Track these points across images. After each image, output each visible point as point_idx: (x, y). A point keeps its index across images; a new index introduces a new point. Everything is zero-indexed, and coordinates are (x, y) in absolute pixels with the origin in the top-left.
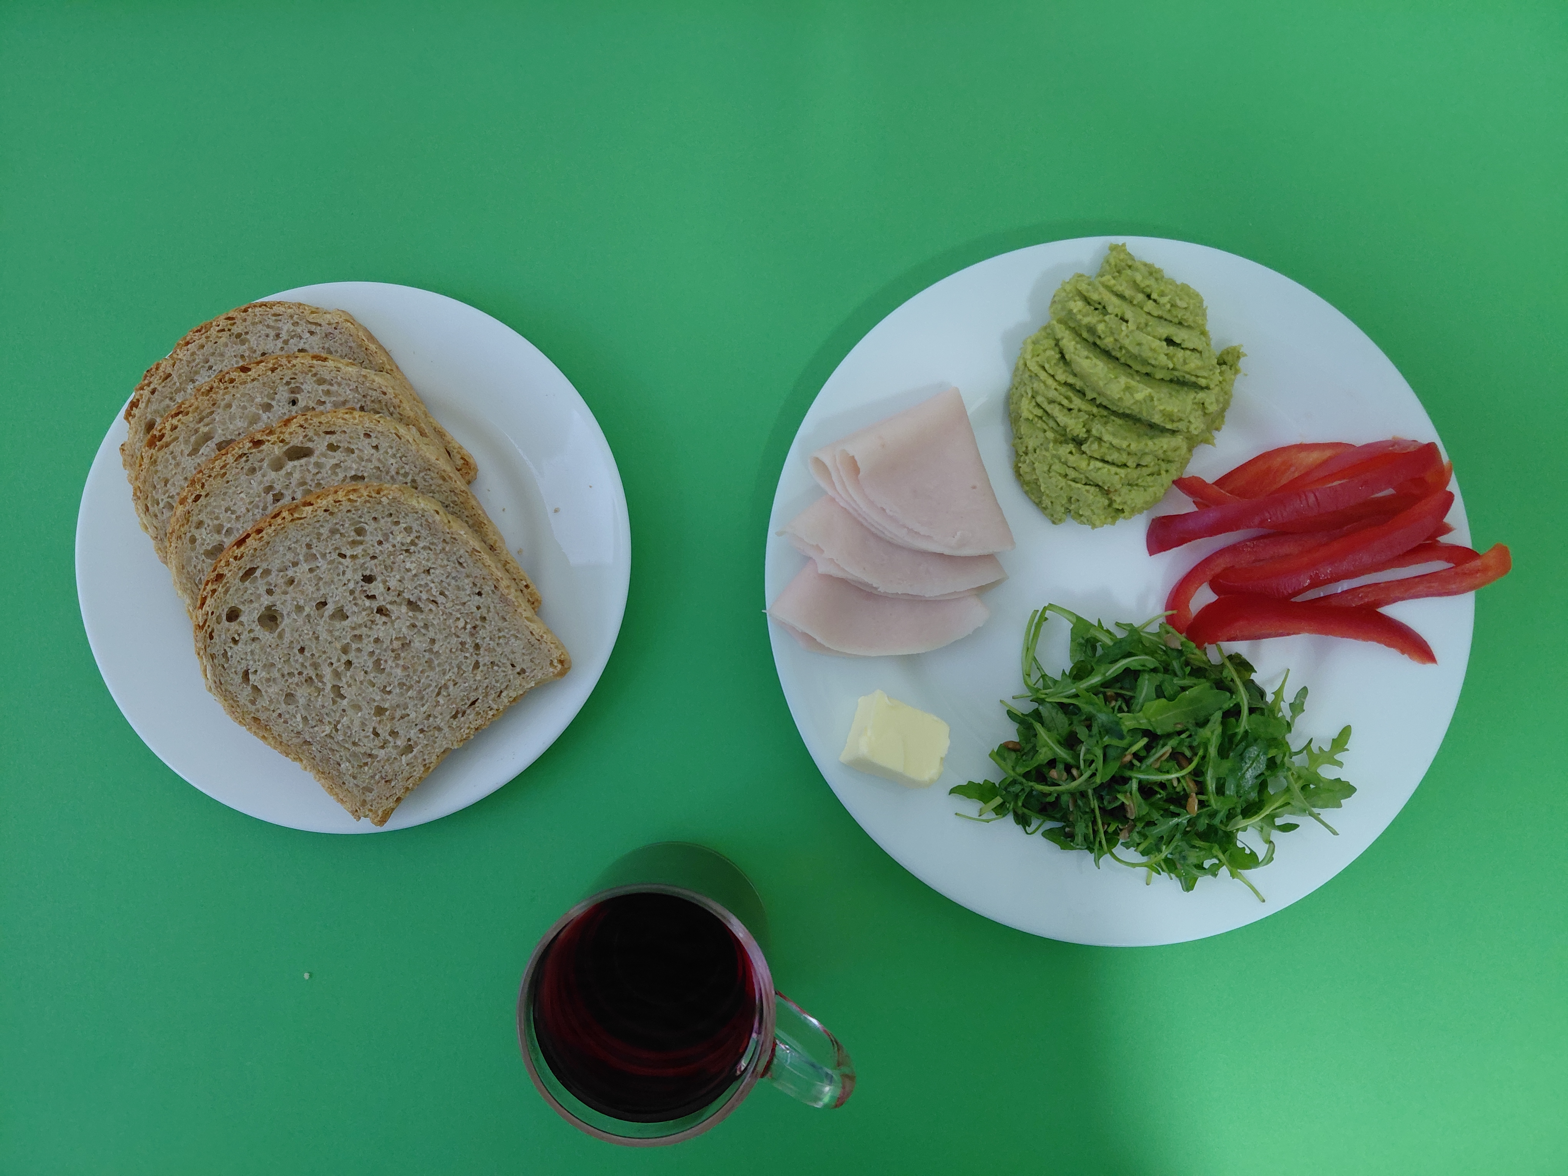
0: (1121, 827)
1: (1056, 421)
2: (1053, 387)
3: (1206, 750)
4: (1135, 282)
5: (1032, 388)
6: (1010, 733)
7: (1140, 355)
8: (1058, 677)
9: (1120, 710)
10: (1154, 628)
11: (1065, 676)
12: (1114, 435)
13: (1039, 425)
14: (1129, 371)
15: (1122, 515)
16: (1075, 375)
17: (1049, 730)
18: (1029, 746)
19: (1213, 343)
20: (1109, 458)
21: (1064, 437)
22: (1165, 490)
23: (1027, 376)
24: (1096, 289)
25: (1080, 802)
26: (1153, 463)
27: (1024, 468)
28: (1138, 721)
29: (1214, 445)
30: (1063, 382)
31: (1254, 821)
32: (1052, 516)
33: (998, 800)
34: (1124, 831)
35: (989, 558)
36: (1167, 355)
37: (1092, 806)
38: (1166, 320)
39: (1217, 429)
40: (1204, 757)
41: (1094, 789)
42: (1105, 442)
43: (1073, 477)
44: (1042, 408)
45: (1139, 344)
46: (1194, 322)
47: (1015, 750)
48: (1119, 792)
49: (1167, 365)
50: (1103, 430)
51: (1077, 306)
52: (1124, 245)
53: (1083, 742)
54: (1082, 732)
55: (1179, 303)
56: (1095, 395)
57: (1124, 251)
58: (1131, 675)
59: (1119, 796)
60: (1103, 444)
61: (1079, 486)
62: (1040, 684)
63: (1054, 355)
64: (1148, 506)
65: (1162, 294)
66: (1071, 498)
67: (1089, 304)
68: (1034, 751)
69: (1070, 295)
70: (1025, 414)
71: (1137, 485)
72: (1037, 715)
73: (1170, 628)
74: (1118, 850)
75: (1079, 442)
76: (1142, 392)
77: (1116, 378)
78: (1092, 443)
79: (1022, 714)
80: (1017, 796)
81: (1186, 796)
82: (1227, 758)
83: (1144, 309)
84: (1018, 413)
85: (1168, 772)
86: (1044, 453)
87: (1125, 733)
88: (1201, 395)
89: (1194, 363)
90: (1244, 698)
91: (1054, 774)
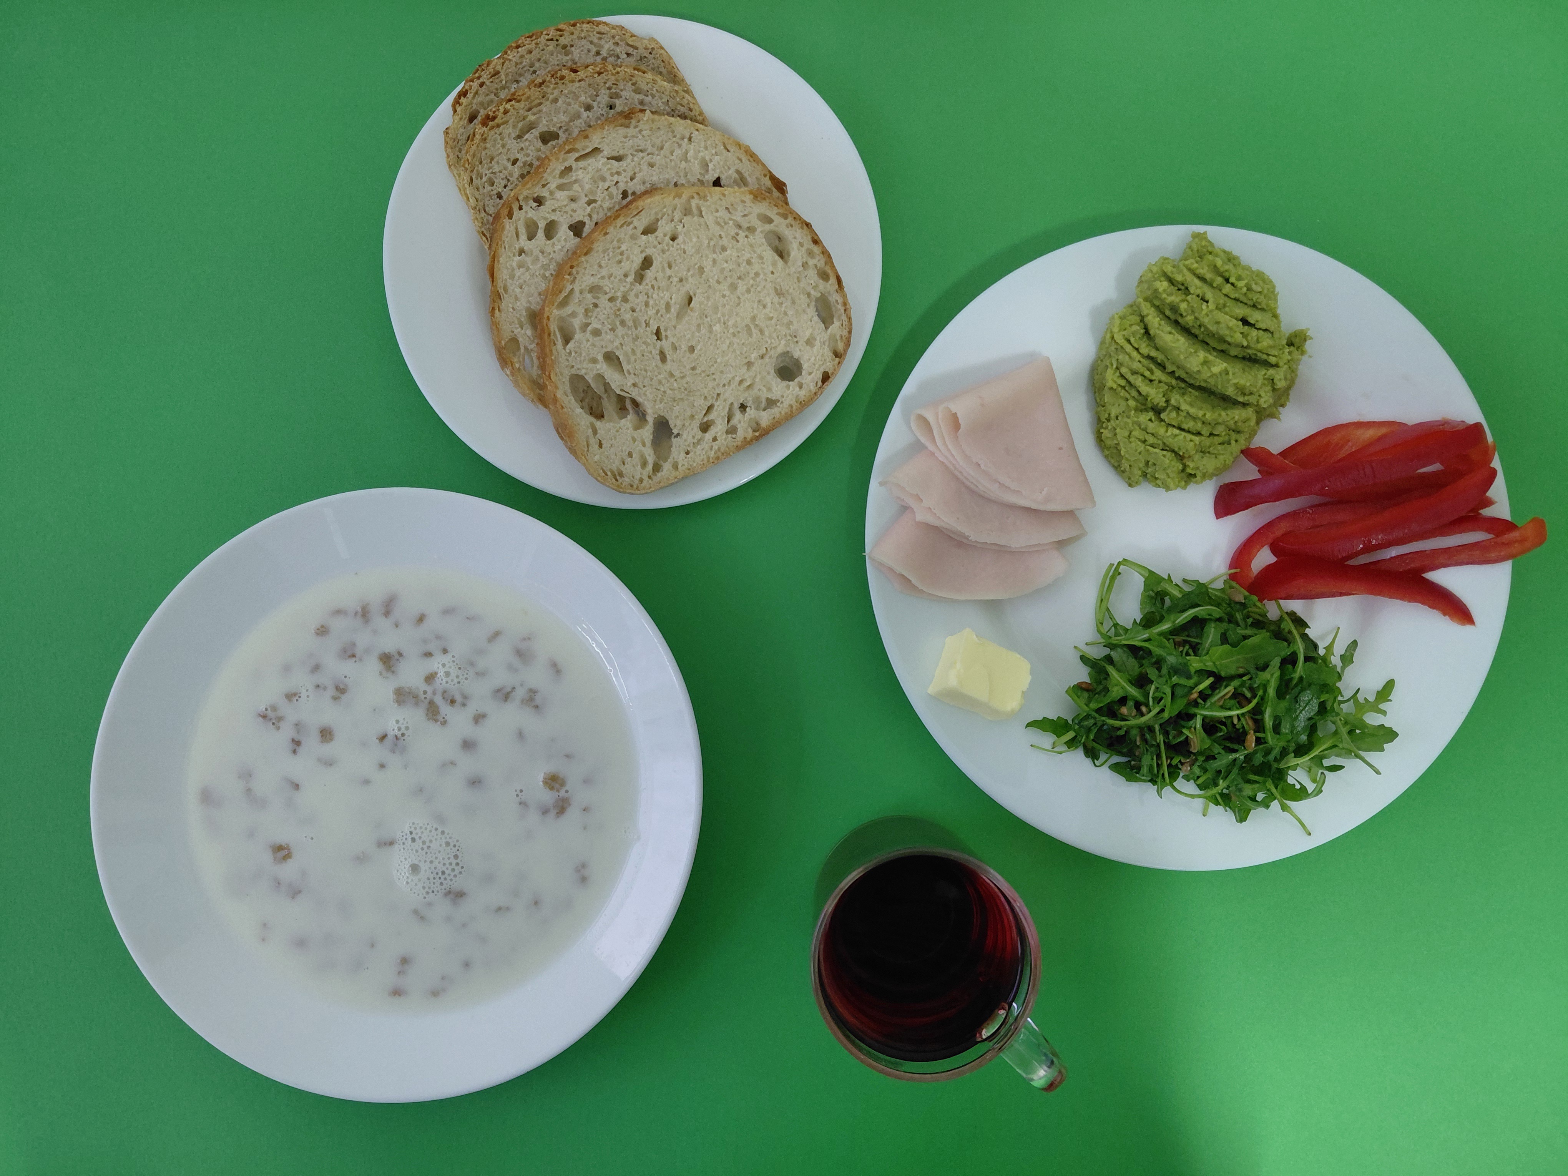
0: (1183, 761)
1: (1138, 391)
2: (1137, 360)
3: (1265, 691)
4: (1215, 266)
5: (1117, 360)
6: (1083, 675)
7: (1218, 333)
8: (1129, 626)
9: (1188, 654)
10: (1219, 585)
11: (1135, 625)
12: (1191, 405)
13: (1122, 394)
14: (1206, 347)
15: (1194, 480)
16: (1157, 349)
17: (1119, 671)
18: (1101, 687)
19: (1282, 325)
20: (1185, 426)
21: (1144, 405)
22: (1234, 458)
23: (1113, 348)
24: (1180, 272)
25: (1148, 736)
26: (1223, 434)
27: (1106, 433)
28: (1204, 664)
29: (1279, 419)
30: (1146, 355)
31: (1304, 760)
32: (1130, 478)
33: (1071, 735)
34: (1185, 764)
35: (1070, 514)
36: (1242, 333)
37: (1158, 741)
38: (1241, 302)
39: (1282, 406)
40: (1262, 698)
41: (1161, 725)
42: (1182, 411)
43: (1152, 442)
44: (1125, 379)
45: (1218, 323)
46: (1268, 305)
47: (1087, 690)
48: (1184, 727)
49: (1241, 343)
50: (1181, 400)
51: (1162, 285)
52: (1205, 233)
53: (1153, 682)
54: (1152, 673)
55: (1254, 287)
56: (1174, 368)
57: (1206, 238)
58: (1198, 623)
59: (1185, 731)
60: (1181, 413)
61: (1155, 450)
62: (1112, 633)
63: (1138, 329)
64: (1218, 472)
65: (1239, 278)
66: (1148, 462)
67: (1173, 284)
68: (1106, 690)
69: (1157, 276)
70: (1110, 384)
71: (1209, 453)
72: (1109, 659)
73: (1234, 584)
74: (1180, 783)
75: (1158, 411)
76: (1219, 366)
77: (1196, 352)
78: (1170, 411)
79: (1095, 659)
80: (1089, 730)
81: (1245, 733)
82: (1284, 699)
83: (1223, 292)
84: (1102, 384)
85: (1230, 709)
86: (1126, 420)
87: (1193, 673)
88: (1271, 372)
89: (1266, 342)
90: (1300, 648)
91: (1124, 710)
